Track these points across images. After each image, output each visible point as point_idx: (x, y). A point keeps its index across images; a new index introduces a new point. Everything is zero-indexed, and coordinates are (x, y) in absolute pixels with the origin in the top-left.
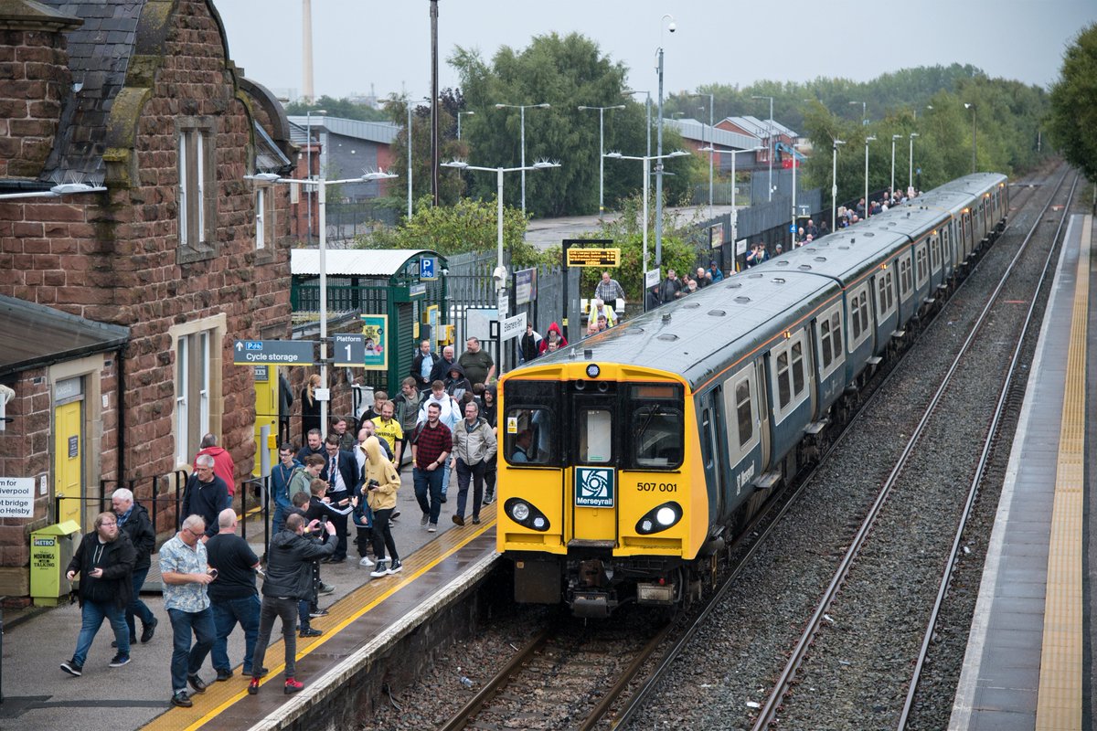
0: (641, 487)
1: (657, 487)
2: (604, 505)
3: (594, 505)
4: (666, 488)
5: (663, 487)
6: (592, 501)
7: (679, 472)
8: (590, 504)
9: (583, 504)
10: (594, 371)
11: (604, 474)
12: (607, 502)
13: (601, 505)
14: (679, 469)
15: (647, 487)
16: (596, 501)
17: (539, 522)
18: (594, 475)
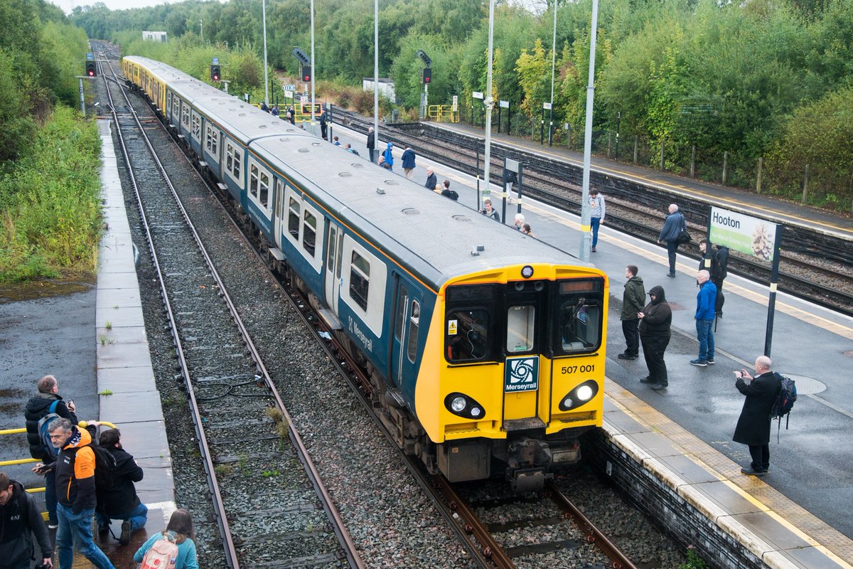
0: (565, 370)
1: (578, 369)
2: (530, 389)
3: (521, 390)
4: (586, 369)
5: (583, 369)
6: (519, 387)
7: (597, 355)
8: (517, 390)
9: (512, 390)
10: (527, 272)
11: (530, 362)
12: (532, 386)
13: (527, 389)
14: (597, 352)
15: (570, 370)
16: (522, 387)
17: (475, 412)
18: (522, 363)
